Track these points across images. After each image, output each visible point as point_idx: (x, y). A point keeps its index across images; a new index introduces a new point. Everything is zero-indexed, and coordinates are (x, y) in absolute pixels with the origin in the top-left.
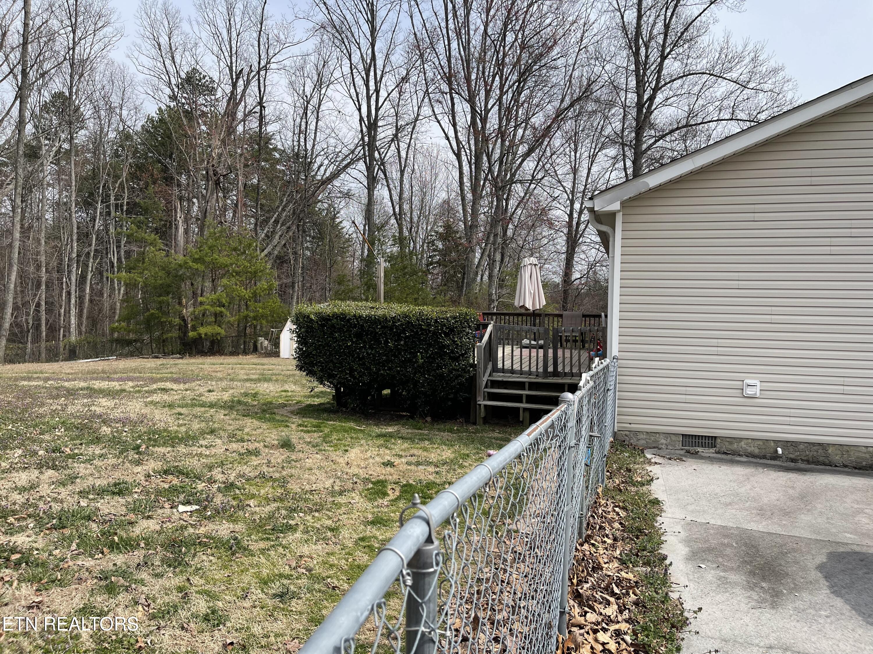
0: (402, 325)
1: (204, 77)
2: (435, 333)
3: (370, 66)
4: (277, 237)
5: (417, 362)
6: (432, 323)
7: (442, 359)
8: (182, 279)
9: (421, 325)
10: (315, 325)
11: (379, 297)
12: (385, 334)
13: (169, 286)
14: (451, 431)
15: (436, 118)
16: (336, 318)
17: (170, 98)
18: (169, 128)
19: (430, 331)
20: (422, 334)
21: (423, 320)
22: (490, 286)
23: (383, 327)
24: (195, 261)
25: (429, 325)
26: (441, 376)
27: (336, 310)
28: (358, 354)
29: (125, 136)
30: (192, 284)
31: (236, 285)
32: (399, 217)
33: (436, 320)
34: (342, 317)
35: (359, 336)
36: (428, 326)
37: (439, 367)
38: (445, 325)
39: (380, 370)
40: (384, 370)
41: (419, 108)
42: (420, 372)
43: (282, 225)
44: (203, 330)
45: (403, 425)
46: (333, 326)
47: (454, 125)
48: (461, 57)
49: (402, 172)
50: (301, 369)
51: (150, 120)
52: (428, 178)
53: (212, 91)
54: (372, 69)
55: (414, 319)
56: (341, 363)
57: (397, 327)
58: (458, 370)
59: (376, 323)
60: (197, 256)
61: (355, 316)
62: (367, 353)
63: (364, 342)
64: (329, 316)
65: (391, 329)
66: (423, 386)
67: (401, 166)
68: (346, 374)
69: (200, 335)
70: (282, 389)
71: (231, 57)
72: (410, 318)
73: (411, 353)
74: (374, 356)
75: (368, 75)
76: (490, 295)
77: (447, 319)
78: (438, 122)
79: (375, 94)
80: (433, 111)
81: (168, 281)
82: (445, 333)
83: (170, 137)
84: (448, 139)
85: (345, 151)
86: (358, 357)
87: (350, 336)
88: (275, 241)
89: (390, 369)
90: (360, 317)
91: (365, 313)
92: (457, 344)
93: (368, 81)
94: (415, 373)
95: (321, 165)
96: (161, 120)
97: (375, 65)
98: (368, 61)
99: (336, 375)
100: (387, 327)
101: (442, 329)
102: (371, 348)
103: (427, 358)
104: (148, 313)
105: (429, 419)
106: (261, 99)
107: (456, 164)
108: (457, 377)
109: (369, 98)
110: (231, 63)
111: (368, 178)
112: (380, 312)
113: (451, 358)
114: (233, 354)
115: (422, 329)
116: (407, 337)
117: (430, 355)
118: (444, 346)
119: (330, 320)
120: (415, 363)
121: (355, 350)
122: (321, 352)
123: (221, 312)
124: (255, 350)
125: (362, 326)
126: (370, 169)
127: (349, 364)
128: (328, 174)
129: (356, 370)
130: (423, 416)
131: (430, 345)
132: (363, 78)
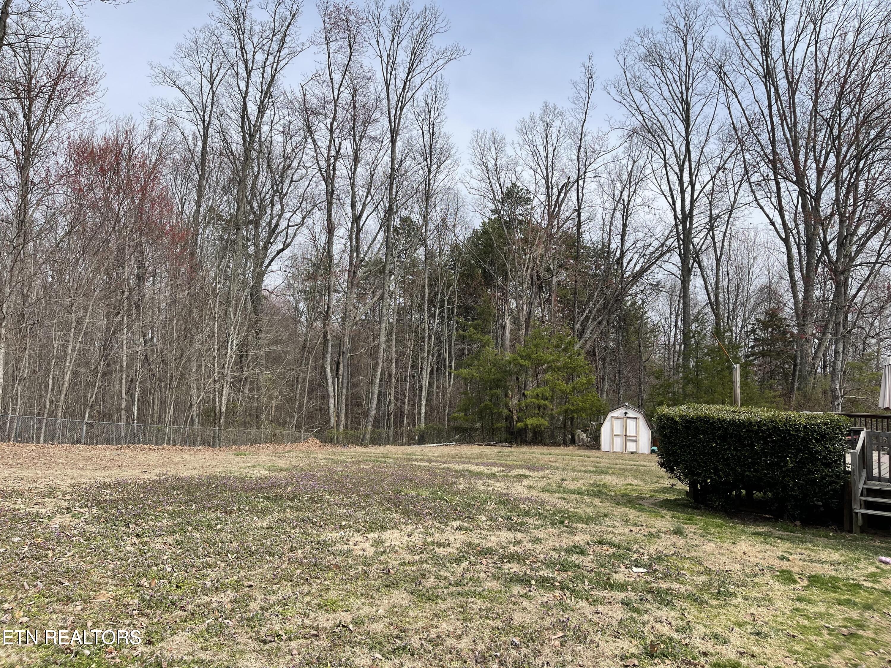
0: (768, 429)
1: (522, 190)
2: (804, 438)
3: (684, 161)
4: (589, 332)
5: (786, 465)
6: (801, 429)
7: (813, 465)
8: (510, 374)
9: (790, 431)
10: (680, 427)
11: (736, 401)
12: (750, 437)
13: (499, 380)
14: (827, 537)
15: (759, 204)
16: (700, 421)
17: (492, 211)
18: (491, 239)
19: (799, 437)
20: (790, 439)
21: (791, 426)
22: (833, 380)
23: (747, 431)
24: (522, 357)
25: (798, 430)
26: (814, 480)
27: (699, 414)
28: (723, 455)
29: (455, 248)
30: (518, 379)
31: (558, 380)
32: (715, 306)
33: (805, 427)
34: (706, 420)
35: (723, 438)
36: (796, 431)
37: (810, 472)
38: (815, 431)
39: (745, 471)
40: (750, 471)
41: (736, 194)
42: (789, 476)
43: (594, 319)
44: (529, 421)
45: (773, 527)
46: (697, 428)
47: (781, 210)
48: (787, 138)
49: (718, 261)
50: (662, 466)
51: (475, 232)
52: (745, 262)
53: (527, 201)
54: (687, 164)
55: (781, 424)
56: (705, 463)
57: (763, 432)
58: (832, 476)
59: (740, 426)
60: (524, 354)
61: (719, 419)
62: (732, 455)
63: (728, 444)
64: (692, 418)
65: (757, 432)
66: (793, 490)
67: (716, 254)
68: (711, 473)
69: (526, 425)
70: (626, 482)
71: (547, 169)
72: (777, 422)
73: (778, 457)
74: (739, 457)
75: (681, 170)
76: (834, 390)
77: (818, 425)
78: (762, 208)
79: (689, 188)
80: (755, 197)
81: (499, 376)
82: (816, 439)
83: (491, 246)
84: (773, 224)
85: (656, 244)
86: (723, 458)
87: (714, 438)
88: (587, 336)
89: (755, 471)
90: (724, 420)
91: (729, 417)
92: (830, 451)
93: (682, 176)
94: (783, 478)
95: (631, 260)
96: (485, 232)
97: (690, 161)
98: (682, 157)
99: (701, 474)
100: (752, 431)
101: (812, 435)
102: (736, 450)
103: (796, 462)
104: (482, 405)
105: (798, 523)
106: (579, 206)
107: (784, 249)
108: (831, 483)
109: (683, 192)
110: (547, 175)
111: (683, 271)
112: (743, 417)
113: (823, 464)
114: (555, 444)
115: (790, 434)
116: (774, 441)
117: (800, 460)
118: (817, 452)
119: (695, 423)
120: (783, 466)
121: (720, 451)
122: (685, 451)
123: (545, 405)
124: (573, 442)
125: (726, 429)
126: (684, 260)
127: (714, 464)
128: (638, 268)
129: (721, 470)
130: (793, 519)
131: (799, 450)
132: (676, 173)
